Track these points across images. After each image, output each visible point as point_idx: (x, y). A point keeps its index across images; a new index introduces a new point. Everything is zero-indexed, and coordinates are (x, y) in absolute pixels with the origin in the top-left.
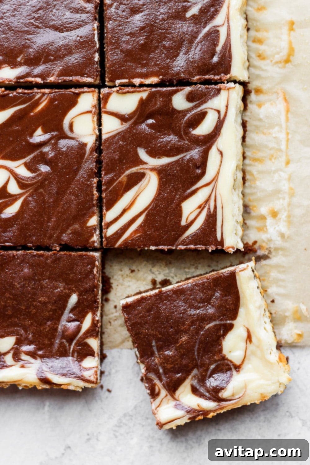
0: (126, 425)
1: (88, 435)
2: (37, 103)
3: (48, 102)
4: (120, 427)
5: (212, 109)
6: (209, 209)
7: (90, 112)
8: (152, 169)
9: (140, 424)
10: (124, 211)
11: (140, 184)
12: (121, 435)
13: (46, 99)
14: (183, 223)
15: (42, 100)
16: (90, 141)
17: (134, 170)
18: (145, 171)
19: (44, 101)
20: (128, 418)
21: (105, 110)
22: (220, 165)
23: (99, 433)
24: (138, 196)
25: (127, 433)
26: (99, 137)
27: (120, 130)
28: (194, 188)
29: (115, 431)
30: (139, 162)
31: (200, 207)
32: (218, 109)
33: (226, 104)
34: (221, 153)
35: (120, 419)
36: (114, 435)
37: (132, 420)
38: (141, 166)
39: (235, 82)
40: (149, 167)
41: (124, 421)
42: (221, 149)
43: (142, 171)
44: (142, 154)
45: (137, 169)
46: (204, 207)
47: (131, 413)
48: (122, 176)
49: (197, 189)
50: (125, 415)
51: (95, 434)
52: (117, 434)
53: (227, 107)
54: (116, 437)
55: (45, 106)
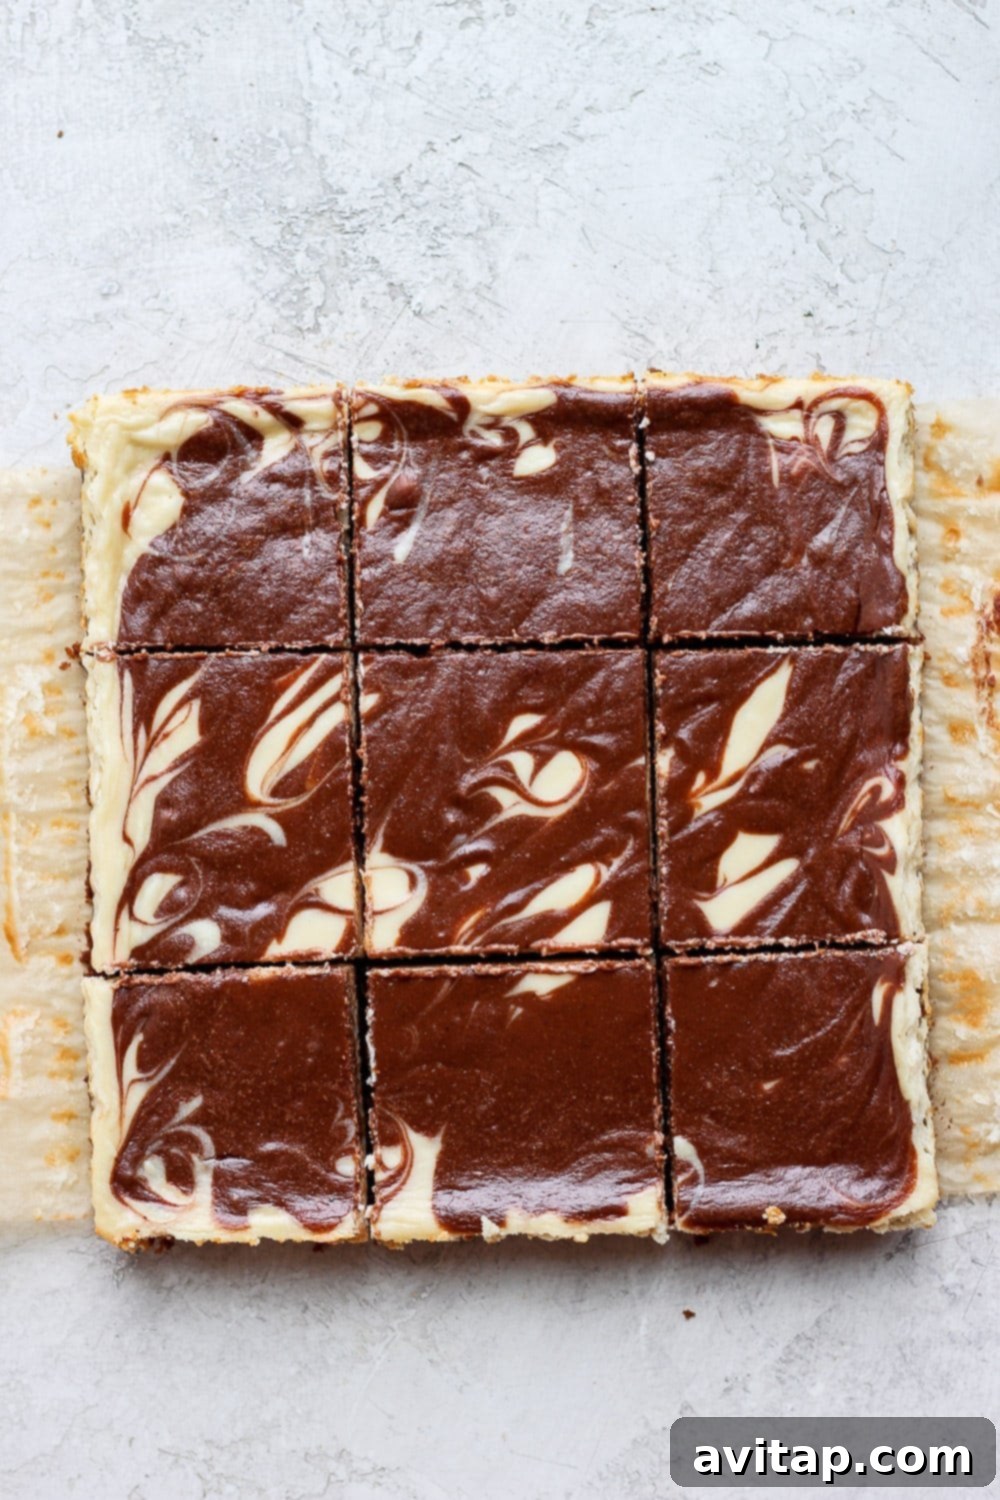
0: (801, 1358)
1: (727, 1380)
2: (478, 929)
3: (458, 929)
4: (788, 1362)
5: (145, 923)
6: (148, 731)
7: (375, 913)
8: (257, 805)
9: (828, 1354)
10: (310, 722)
11: (282, 775)
12: (792, 1377)
13: (462, 936)
14: (196, 704)
15: (469, 933)
16: (376, 857)
17: (293, 803)
18: (271, 801)
19: (466, 932)
20: (804, 1343)
21: (351, 917)
22: (126, 817)
23: (749, 1375)
24: (283, 754)
25: (804, 1375)
26: (361, 862)
27: (320, 878)
28: (177, 772)
29: (779, 1371)
30: (281, 819)
31: (166, 736)
32: (133, 923)
33: (119, 934)
34: (127, 839)
35: (788, 1347)
36: (779, 1378)
37: (812, 1346)
38: (279, 809)
39: (103, 974)
40: (263, 809)
41: (797, 1350)
42: (126, 846)
43: (276, 801)
44: (277, 833)
45: (286, 804)
46: (158, 733)
47: (809, 1334)
48: (315, 789)
49: (170, 770)
50: (798, 1337)
51: (740, 1379)
52: (784, 1377)
53: (116, 930)
54: (782, 1382)
55: (464, 922)
